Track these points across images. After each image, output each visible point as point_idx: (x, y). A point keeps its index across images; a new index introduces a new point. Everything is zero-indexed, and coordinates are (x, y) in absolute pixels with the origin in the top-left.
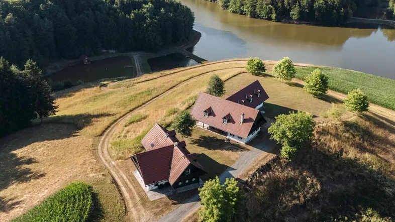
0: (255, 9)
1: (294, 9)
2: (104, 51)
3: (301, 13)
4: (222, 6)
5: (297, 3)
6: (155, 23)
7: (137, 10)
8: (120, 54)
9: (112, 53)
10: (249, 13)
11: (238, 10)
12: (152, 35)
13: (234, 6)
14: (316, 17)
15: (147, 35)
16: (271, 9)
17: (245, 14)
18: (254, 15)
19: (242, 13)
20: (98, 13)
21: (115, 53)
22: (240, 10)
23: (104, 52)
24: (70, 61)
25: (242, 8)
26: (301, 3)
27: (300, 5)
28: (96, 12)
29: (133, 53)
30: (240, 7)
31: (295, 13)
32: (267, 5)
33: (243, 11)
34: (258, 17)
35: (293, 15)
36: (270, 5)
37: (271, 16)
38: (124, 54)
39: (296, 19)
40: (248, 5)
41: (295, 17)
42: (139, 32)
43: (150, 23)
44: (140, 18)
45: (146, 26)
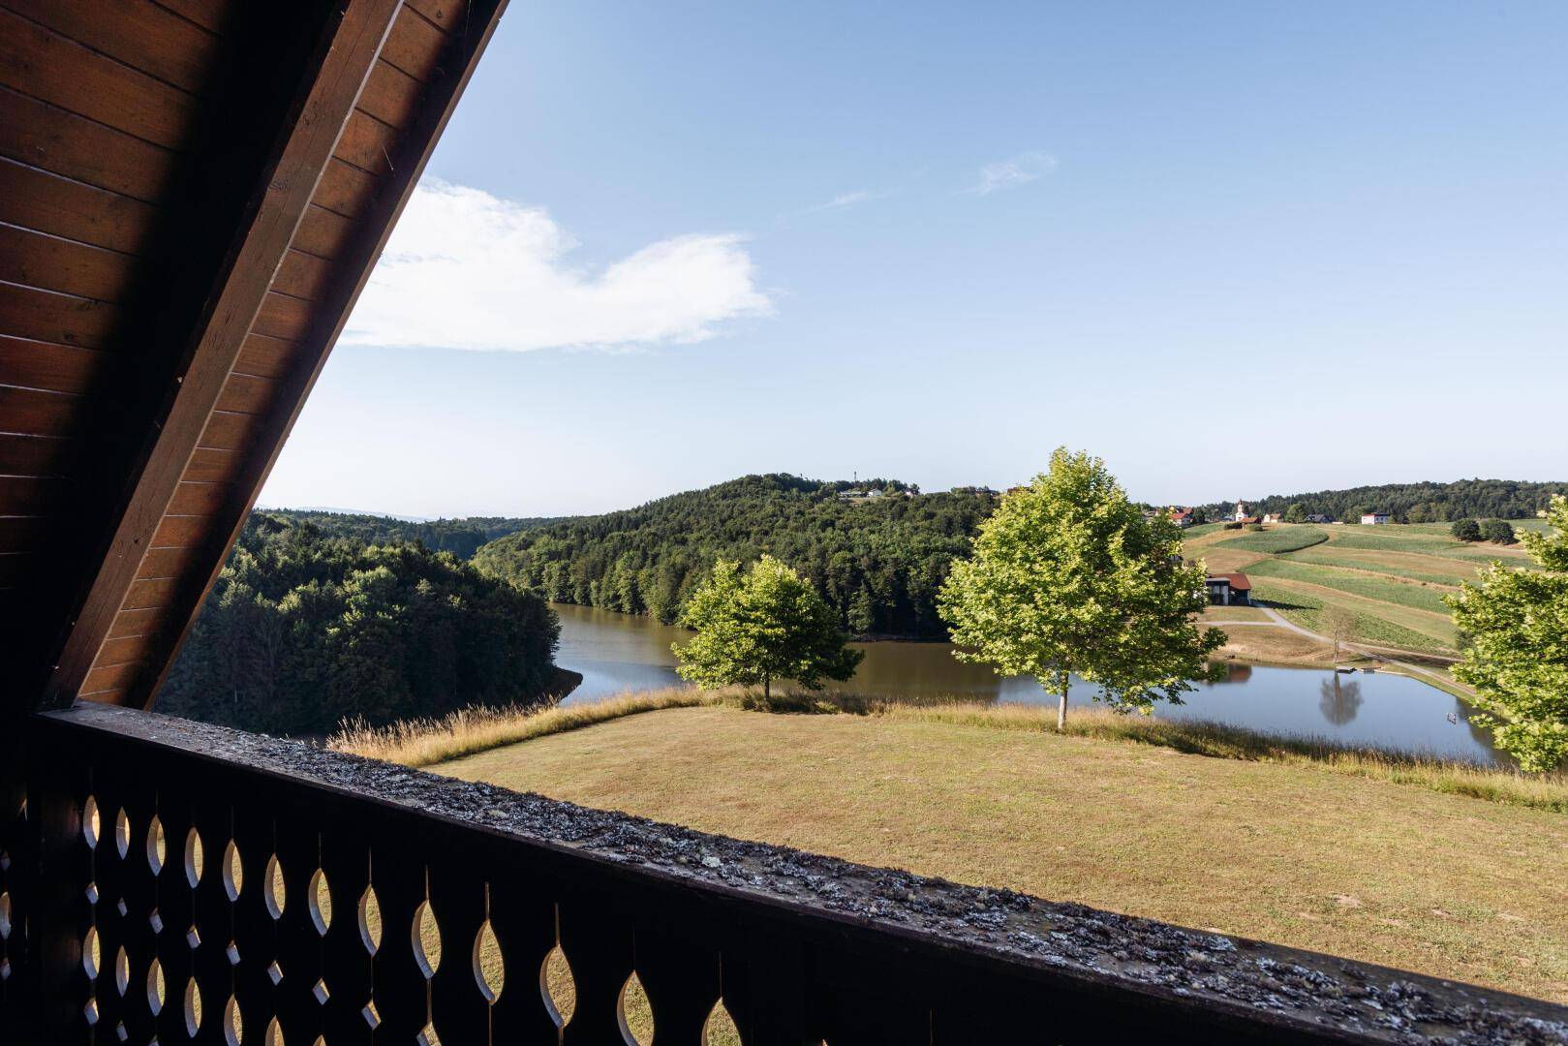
1: (856, 601)
3: (877, 610)
4: (661, 618)
5: (863, 586)
7: (314, 582)
12: (357, 666)
14: (918, 619)
15: (334, 666)
26: (874, 587)
27: (870, 591)
31: (861, 613)
35: (857, 617)
39: (865, 627)
41: (863, 624)
42: (302, 655)
43: (359, 625)
44: (324, 609)
45: (338, 635)
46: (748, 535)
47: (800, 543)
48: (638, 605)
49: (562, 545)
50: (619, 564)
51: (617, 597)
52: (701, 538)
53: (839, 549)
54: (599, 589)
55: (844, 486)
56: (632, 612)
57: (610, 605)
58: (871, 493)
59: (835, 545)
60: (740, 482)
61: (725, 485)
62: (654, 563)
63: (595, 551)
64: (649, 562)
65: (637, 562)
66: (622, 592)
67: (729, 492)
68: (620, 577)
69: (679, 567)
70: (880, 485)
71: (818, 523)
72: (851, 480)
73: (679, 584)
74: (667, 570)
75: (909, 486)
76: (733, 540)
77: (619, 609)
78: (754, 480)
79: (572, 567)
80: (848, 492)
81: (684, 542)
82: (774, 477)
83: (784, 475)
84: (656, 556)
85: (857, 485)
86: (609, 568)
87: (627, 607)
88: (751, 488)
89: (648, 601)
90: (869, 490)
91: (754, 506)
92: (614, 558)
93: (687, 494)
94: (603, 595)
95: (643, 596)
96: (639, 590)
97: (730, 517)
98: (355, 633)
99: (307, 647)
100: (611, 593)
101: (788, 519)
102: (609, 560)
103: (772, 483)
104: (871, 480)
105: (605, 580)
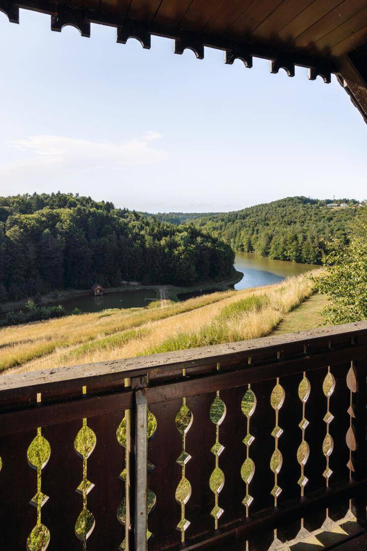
0: (301, 253)
2: (125, 282)
4: (262, 254)
6: (190, 250)
8: (143, 287)
9: (134, 286)
10: (294, 258)
11: (280, 256)
12: (185, 264)
13: (275, 252)
16: (320, 252)
17: (289, 260)
18: (299, 260)
19: (286, 259)
20: (122, 237)
21: (138, 286)
22: (283, 255)
23: (124, 284)
24: (78, 291)
25: (285, 253)
28: (121, 236)
29: (160, 287)
30: (282, 252)
32: (314, 248)
33: (287, 257)
34: (305, 262)
36: (318, 248)
37: (320, 259)
38: (148, 287)
40: (292, 250)
42: (168, 259)
43: (184, 251)
44: (172, 245)
45: (178, 254)
46: (295, 222)
47: (321, 227)
48: (251, 249)
49: (218, 225)
50: (243, 233)
51: (242, 245)
52: (275, 224)
53: (339, 230)
54: (235, 242)
55: (329, 202)
56: (248, 251)
57: (239, 249)
58: (342, 205)
59: (336, 228)
60: (285, 200)
61: (279, 201)
62: (257, 233)
63: (231, 228)
64: (255, 232)
65: (250, 232)
66: (245, 244)
67: (282, 204)
68: (243, 238)
69: (270, 235)
70: (346, 201)
71: (326, 219)
72: (332, 199)
73: (270, 242)
74: (265, 236)
75: (360, 202)
76: (289, 224)
77: (243, 250)
78: (291, 199)
79: (223, 233)
80: (331, 204)
81: (268, 225)
82: (298, 198)
83: (302, 197)
84: (258, 230)
85: (336, 201)
86: (238, 234)
87: (246, 249)
88: (290, 203)
89: (255, 247)
90: (341, 203)
91: (295, 211)
92: (240, 231)
93: (263, 205)
94: (236, 245)
95: (253, 245)
96: (252, 243)
97: (285, 215)
98: (183, 253)
99: (169, 257)
100: (240, 244)
101: (311, 216)
102: (238, 231)
103: (299, 201)
104: (342, 199)
105: (237, 239)
